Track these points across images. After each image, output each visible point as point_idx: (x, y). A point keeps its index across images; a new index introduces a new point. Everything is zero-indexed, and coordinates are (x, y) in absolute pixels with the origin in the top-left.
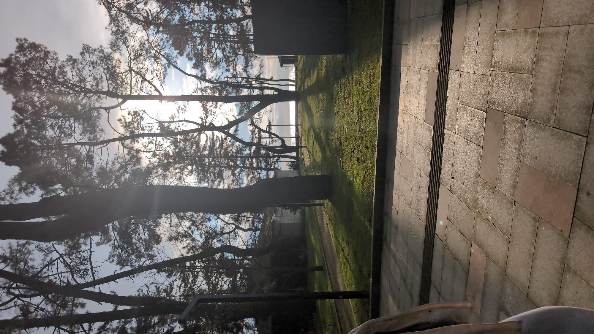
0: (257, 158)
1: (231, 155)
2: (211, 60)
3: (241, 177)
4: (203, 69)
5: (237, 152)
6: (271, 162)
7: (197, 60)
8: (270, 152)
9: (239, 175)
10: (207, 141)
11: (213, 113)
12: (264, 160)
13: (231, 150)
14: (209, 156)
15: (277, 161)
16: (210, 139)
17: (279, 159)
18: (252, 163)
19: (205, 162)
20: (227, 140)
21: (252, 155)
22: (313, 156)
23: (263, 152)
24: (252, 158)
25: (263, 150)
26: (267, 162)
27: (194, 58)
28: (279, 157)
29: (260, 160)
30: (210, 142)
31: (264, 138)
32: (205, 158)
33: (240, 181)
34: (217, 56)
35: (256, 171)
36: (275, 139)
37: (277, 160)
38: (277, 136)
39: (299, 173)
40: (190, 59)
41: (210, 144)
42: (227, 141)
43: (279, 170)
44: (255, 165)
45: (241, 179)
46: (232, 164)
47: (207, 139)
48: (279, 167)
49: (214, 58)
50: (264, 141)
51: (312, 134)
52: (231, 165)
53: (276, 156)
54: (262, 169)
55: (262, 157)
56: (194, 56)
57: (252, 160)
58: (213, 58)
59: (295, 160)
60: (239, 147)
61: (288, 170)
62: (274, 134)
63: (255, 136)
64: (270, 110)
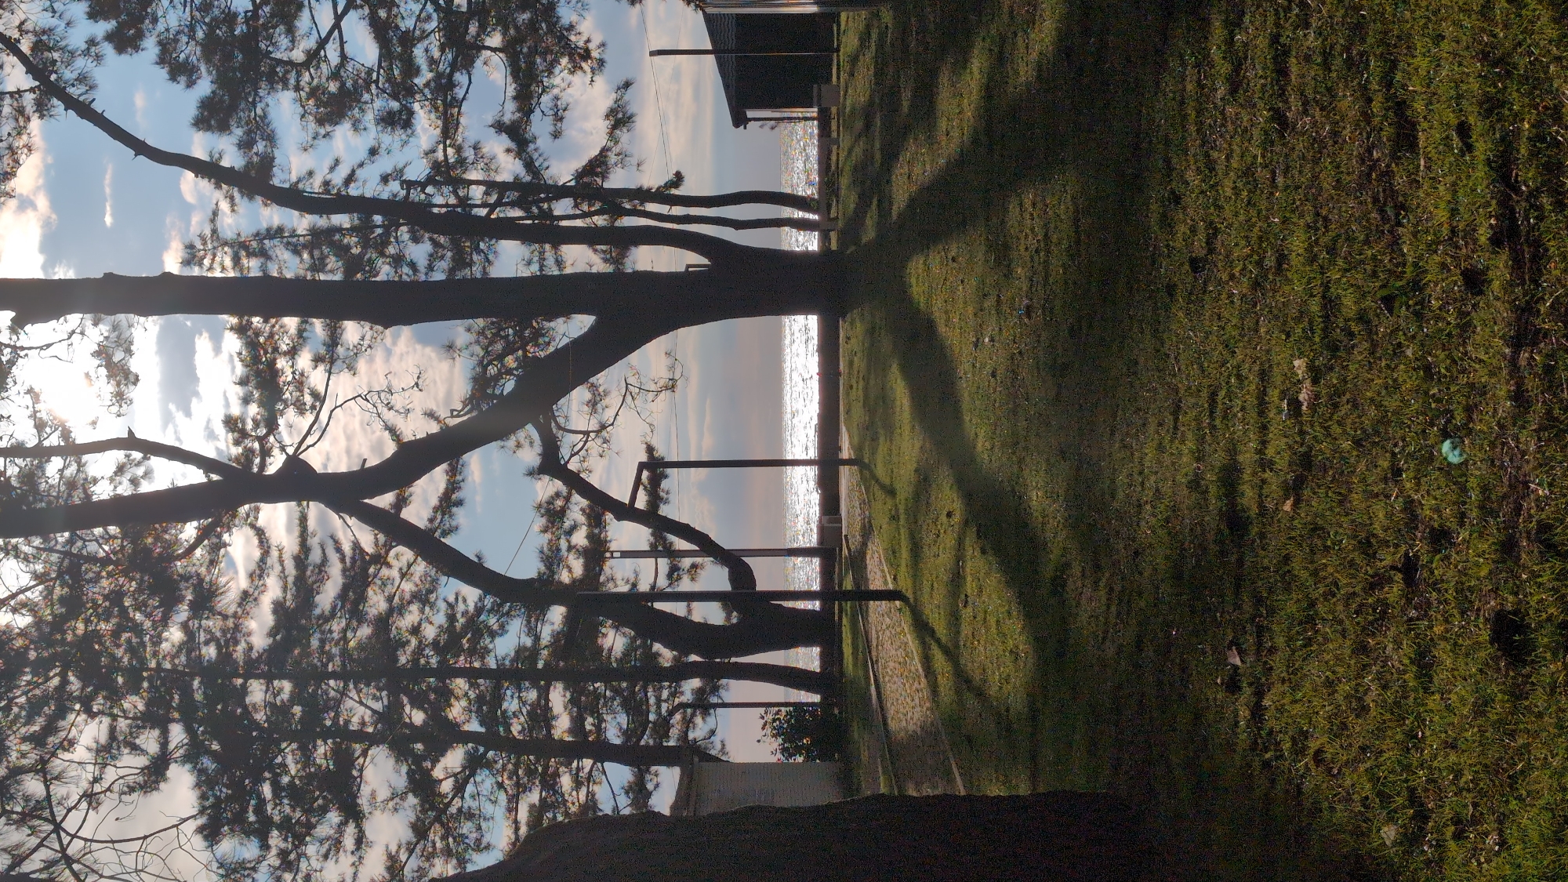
0: (575, 682)
1: (415, 660)
2: (306, 77)
3: (469, 803)
4: (259, 131)
5: (449, 642)
6: (664, 707)
7: (221, 81)
8: (657, 647)
9: (459, 789)
10: (259, 573)
11: (308, 399)
12: (617, 692)
13: (415, 630)
14: (271, 665)
15: (703, 705)
16: (281, 561)
17: (715, 689)
18: (541, 715)
19: (245, 707)
20: (389, 566)
21: (540, 665)
22: (952, 654)
23: (614, 641)
24: (543, 679)
25: (611, 633)
26: (635, 708)
27: (203, 68)
28: (713, 674)
29: (597, 696)
30: (283, 577)
31: (625, 554)
32: (247, 676)
33: (467, 828)
34: (344, 57)
35: (568, 764)
36: (686, 562)
37: (700, 693)
38: (706, 545)
39: (846, 779)
40: (180, 71)
41: (285, 589)
42: (385, 572)
43: (717, 759)
44: (562, 726)
45: (470, 816)
46: (418, 717)
47: (263, 560)
48: (717, 740)
49: (325, 69)
50: (620, 575)
51: (948, 499)
52: (411, 725)
53: (691, 671)
54: (603, 752)
55: (608, 674)
56: (207, 55)
57: (544, 694)
58: (324, 66)
59: (816, 698)
60: (461, 607)
61: (773, 759)
62: (686, 531)
63: (569, 541)
64: (662, 383)
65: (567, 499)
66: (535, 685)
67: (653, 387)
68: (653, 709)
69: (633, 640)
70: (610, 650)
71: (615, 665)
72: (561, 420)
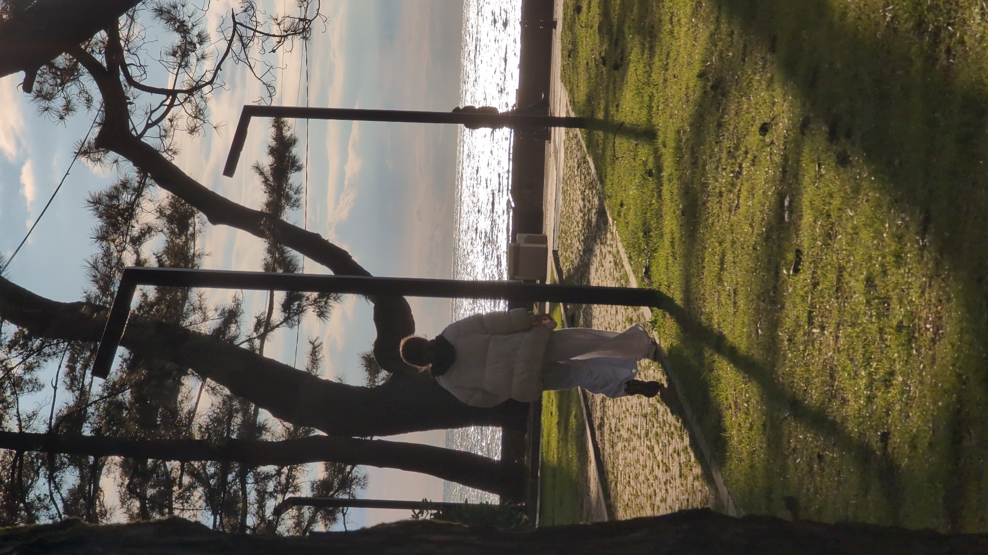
63: (137, 253)
64: (287, 24)
65: (139, 192)
66: (76, 462)
67: (275, 30)
68: (253, 508)
69: (227, 401)
70: (192, 413)
71: (197, 437)
72: (134, 71)
